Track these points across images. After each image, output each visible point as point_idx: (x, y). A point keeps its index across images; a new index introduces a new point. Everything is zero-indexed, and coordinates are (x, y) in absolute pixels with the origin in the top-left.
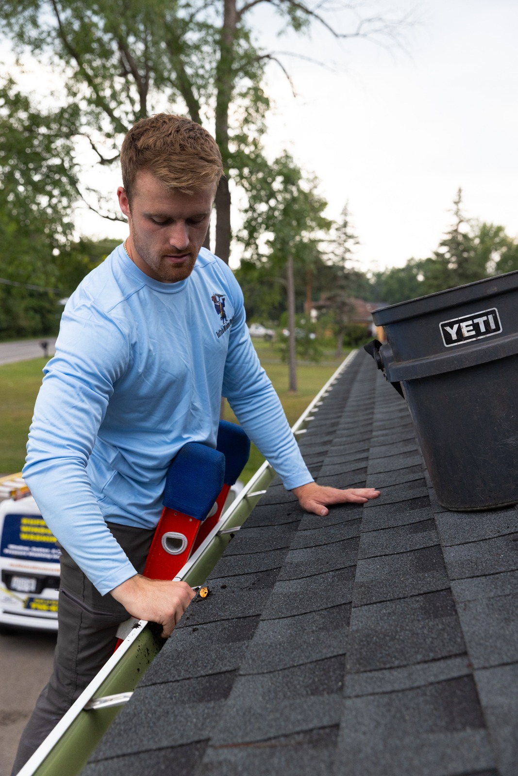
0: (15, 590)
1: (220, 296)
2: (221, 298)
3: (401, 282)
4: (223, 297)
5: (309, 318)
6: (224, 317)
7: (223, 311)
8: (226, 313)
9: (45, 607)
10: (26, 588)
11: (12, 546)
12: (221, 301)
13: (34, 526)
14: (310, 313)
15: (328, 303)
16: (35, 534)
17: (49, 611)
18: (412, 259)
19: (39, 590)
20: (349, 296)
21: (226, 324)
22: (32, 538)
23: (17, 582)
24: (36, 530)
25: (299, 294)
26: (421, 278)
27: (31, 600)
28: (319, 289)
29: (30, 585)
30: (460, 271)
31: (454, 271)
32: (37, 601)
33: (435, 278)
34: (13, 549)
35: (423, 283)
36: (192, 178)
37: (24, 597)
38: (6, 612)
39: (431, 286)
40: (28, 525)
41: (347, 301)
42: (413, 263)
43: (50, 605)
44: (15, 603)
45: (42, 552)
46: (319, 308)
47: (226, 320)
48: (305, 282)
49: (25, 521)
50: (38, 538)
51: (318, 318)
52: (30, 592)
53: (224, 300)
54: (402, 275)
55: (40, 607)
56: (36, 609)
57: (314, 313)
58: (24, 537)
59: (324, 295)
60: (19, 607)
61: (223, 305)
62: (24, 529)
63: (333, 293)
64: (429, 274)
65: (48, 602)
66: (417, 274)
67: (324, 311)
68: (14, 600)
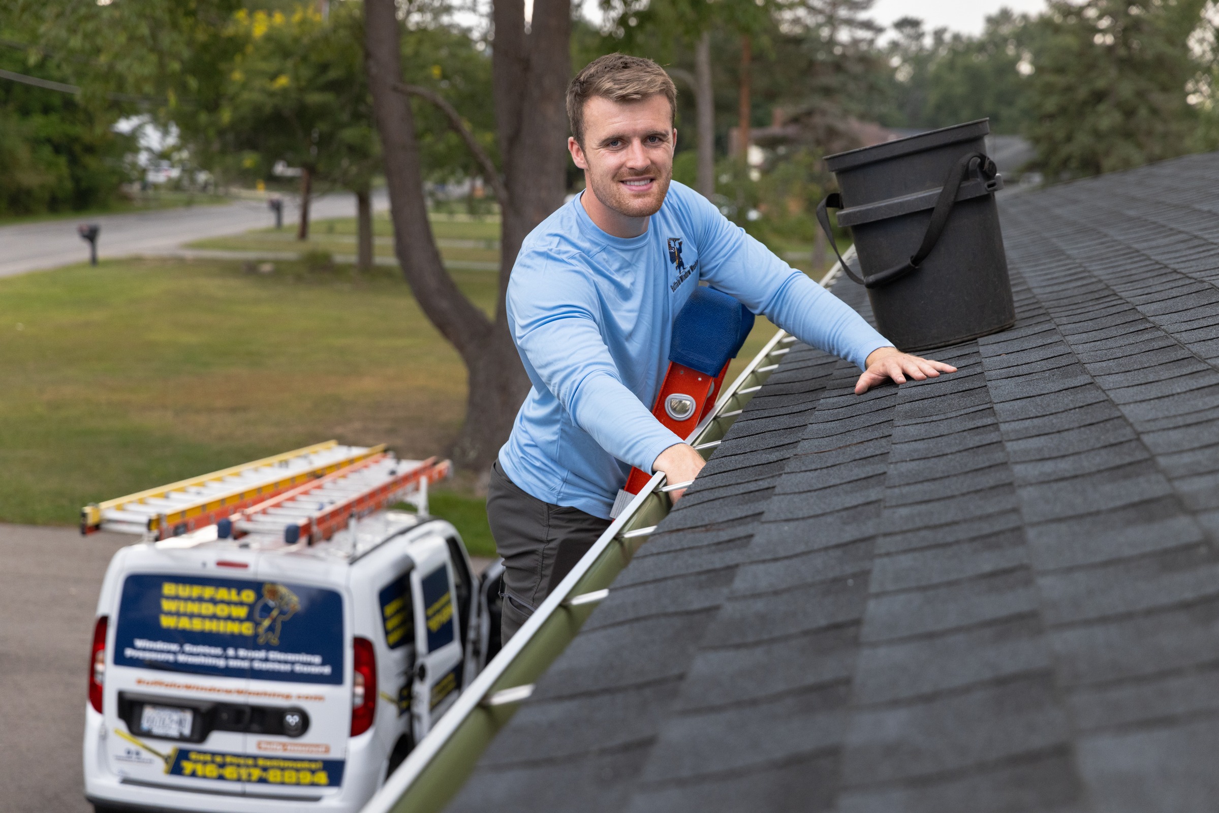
0: (149, 735)
1: (675, 240)
2: (677, 243)
3: (974, 76)
4: (680, 241)
5: (742, 168)
6: (681, 265)
7: (680, 258)
8: (683, 260)
9: (211, 770)
10: (174, 732)
11: (139, 643)
12: (677, 246)
13: (189, 599)
14: (745, 155)
15: (791, 130)
16: (191, 616)
17: (221, 778)
18: (1005, 15)
19: (201, 733)
20: (846, 113)
21: (683, 274)
22: (184, 623)
23: (151, 718)
24: (193, 608)
25: (722, 107)
26: (1025, 68)
27: (183, 755)
28: (772, 96)
29: (181, 723)
30: (1122, 52)
31: (1110, 49)
32: (193, 756)
33: (1060, 70)
34: (143, 648)
35: (1029, 81)
36: (638, 84)
37: (168, 749)
38: (126, 781)
39: (1048, 90)
40: (176, 598)
41: (841, 126)
42: (1005, 30)
43: (222, 766)
44: (150, 762)
45: (205, 655)
46: (768, 144)
47: (684, 269)
48: (736, 81)
49: (169, 589)
50: (197, 625)
51: (766, 169)
52: (182, 738)
53: (680, 244)
54: (978, 59)
55: (199, 769)
56: (193, 774)
57: (756, 156)
58: (167, 622)
59: (781, 111)
60: (157, 771)
61: (680, 250)
62: (167, 605)
63: (804, 106)
64: (1046, 61)
65: (219, 759)
66: (1018, 59)
67: (782, 150)
68: (145, 755)
